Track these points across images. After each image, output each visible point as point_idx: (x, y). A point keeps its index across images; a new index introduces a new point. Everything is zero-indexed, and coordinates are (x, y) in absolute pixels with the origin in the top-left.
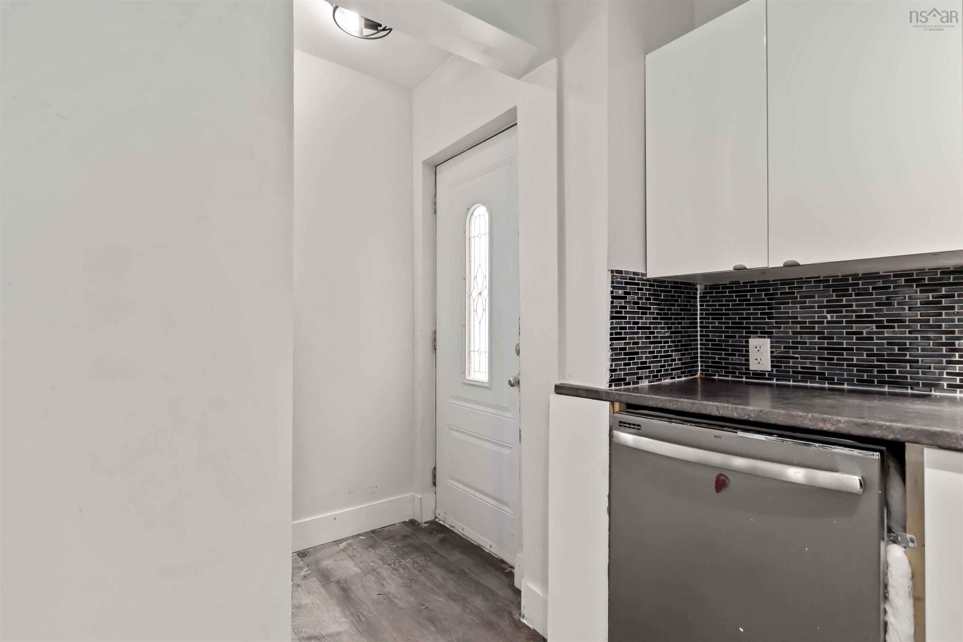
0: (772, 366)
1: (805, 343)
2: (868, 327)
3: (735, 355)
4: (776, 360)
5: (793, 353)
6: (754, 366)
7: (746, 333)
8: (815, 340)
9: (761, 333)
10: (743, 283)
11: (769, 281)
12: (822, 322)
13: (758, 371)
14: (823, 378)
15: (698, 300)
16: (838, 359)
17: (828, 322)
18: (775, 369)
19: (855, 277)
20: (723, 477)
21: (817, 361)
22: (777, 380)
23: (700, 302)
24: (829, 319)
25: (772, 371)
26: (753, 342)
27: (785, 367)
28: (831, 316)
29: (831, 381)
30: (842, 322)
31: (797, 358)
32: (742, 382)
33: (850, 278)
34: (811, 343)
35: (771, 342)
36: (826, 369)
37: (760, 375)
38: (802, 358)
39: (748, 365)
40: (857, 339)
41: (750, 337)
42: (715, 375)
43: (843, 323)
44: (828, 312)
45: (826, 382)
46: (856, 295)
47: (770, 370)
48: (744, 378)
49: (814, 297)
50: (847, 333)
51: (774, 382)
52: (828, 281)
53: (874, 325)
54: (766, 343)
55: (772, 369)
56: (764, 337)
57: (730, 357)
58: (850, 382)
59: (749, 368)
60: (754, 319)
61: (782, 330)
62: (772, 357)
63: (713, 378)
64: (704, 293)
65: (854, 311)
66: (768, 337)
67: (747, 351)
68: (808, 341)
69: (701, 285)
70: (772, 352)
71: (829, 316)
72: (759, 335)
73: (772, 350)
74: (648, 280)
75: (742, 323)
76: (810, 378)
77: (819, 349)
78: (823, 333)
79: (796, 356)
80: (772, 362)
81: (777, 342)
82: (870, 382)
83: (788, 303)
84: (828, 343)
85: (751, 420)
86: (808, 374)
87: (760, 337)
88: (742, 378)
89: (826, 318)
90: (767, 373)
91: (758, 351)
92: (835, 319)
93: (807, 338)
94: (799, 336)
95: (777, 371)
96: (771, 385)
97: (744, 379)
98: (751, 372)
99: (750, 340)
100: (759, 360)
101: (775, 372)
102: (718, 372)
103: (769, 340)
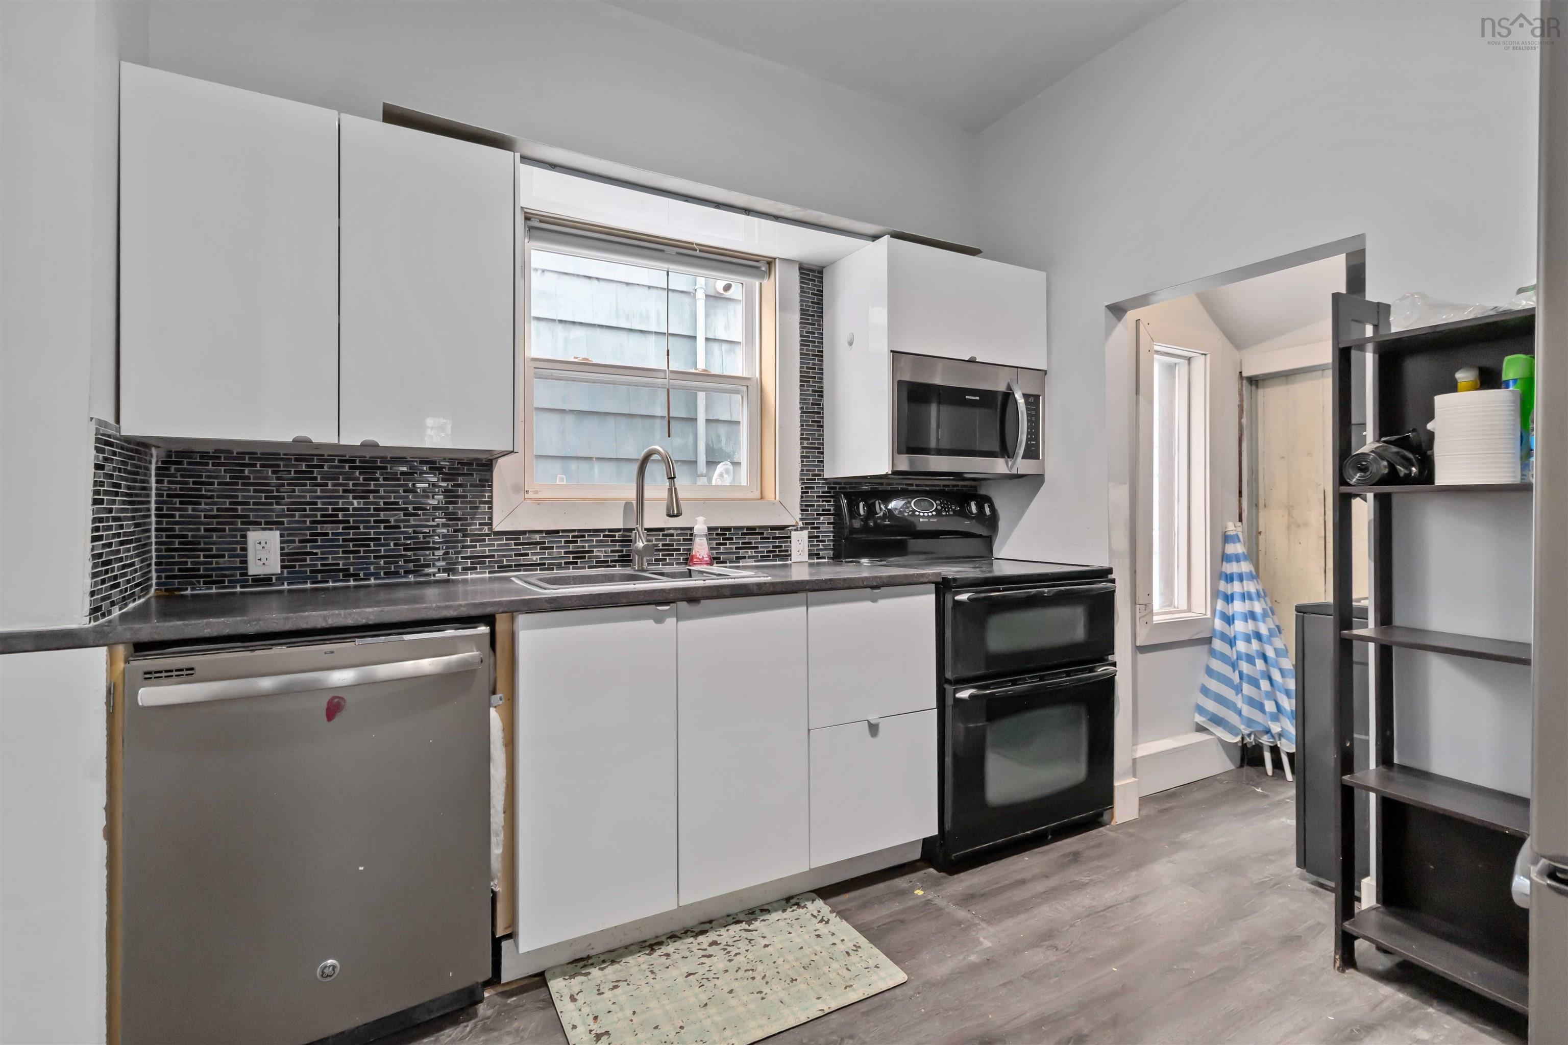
0: (283, 567)
1: (327, 534)
2: (396, 515)
3: (223, 556)
4: (289, 558)
5: (311, 547)
6: (254, 569)
7: (242, 523)
8: (339, 531)
9: (267, 523)
10: (237, 453)
11: (279, 454)
12: (347, 510)
13: (260, 575)
14: (347, 575)
15: (153, 472)
16: (365, 552)
17: (354, 509)
18: (285, 571)
19: (384, 459)
20: (336, 700)
21: (341, 555)
22: (289, 584)
23: (156, 476)
24: (356, 505)
25: (282, 572)
26: (254, 536)
27: (301, 566)
28: (358, 502)
29: (356, 576)
30: (369, 509)
31: (316, 554)
32: (234, 593)
33: (379, 460)
34: (333, 534)
35: (282, 535)
36: (352, 564)
37: (265, 580)
38: (322, 553)
39: (246, 568)
40: (385, 527)
41: (248, 529)
42: (187, 589)
43: (370, 511)
44: (354, 498)
45: (352, 579)
46: (385, 479)
47: (280, 572)
48: (238, 587)
49: (338, 479)
50: (375, 521)
51: (286, 586)
52: (354, 461)
53: (402, 512)
54: (273, 537)
55: (281, 571)
56: (271, 529)
57: (214, 560)
58: (376, 576)
59: (247, 573)
60: (255, 504)
61: (297, 519)
62: (282, 555)
63: (182, 595)
64: (163, 462)
65: (381, 497)
66: (277, 529)
67: (244, 549)
68: (330, 532)
69: (160, 449)
70: (282, 549)
71: (355, 502)
72: (263, 526)
73: (282, 545)
75: (236, 510)
76: (331, 577)
77: (344, 540)
78: (348, 522)
79: (315, 551)
80: (282, 561)
81: (289, 535)
82: (396, 574)
83: (305, 485)
84: (354, 534)
85: (371, 623)
86: (330, 572)
87: (264, 529)
88: (235, 587)
89: (352, 504)
90: (274, 578)
91: (263, 547)
92: (362, 506)
93: (329, 528)
94: (319, 526)
95: (289, 573)
96: (280, 592)
97: (239, 589)
98: (250, 578)
99: (251, 534)
100: (264, 561)
101: (285, 575)
102: (192, 583)
103: (278, 533)
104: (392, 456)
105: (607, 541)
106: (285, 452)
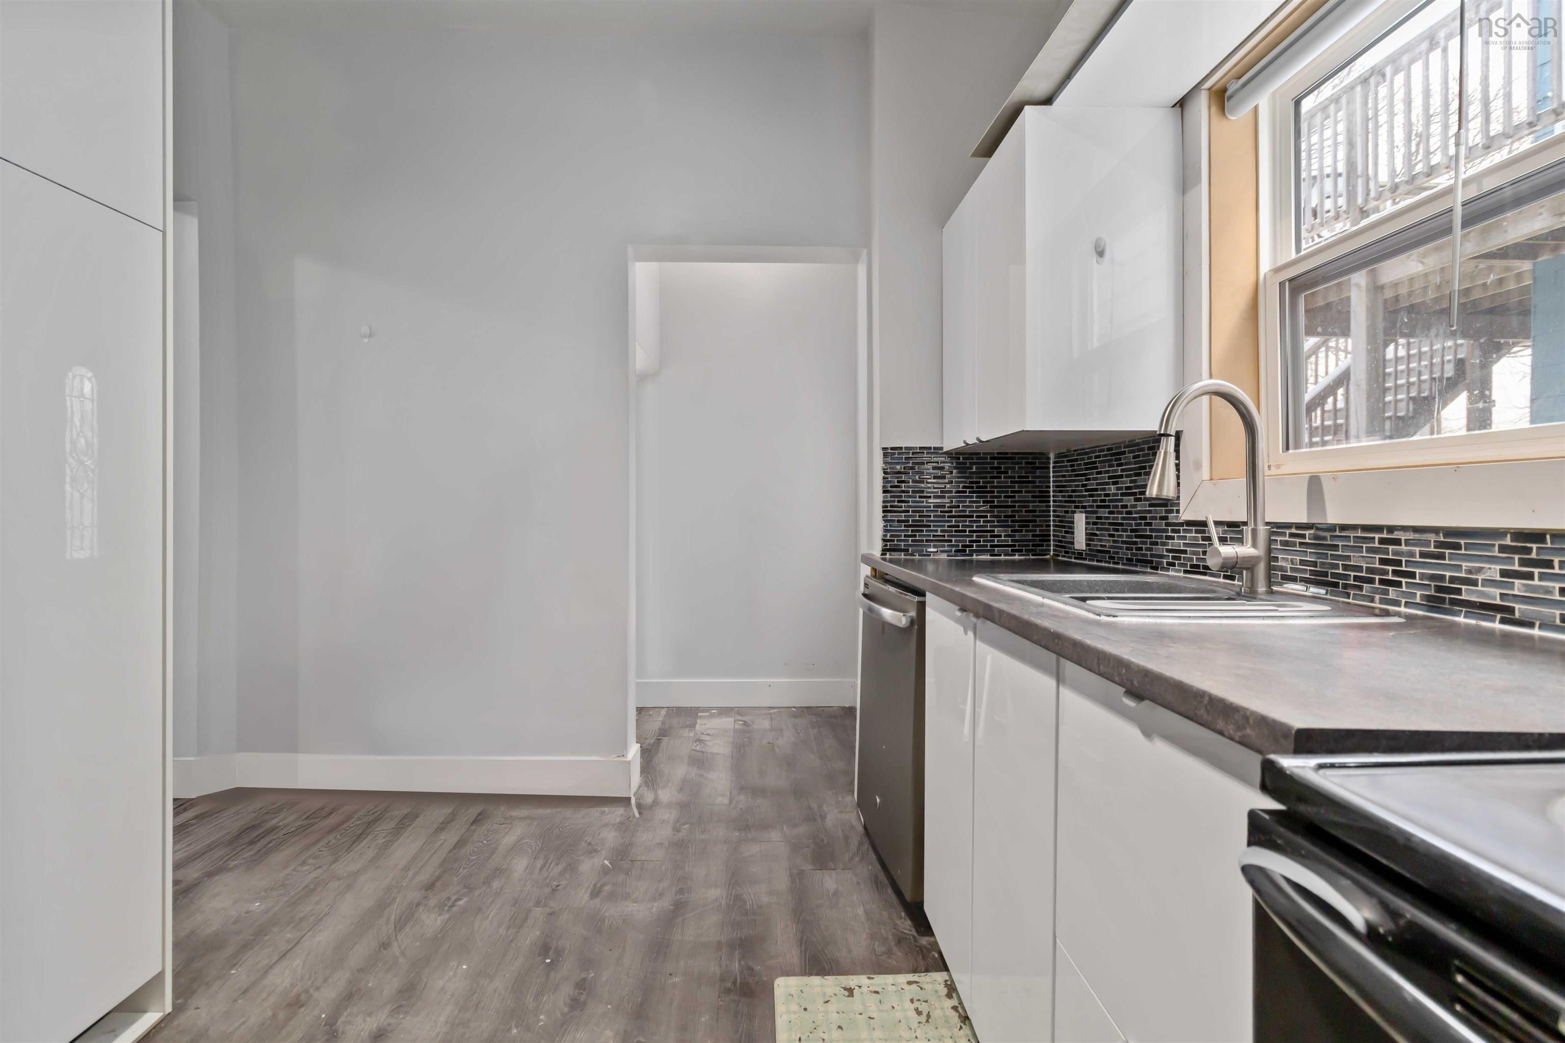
0: (1086, 545)
1: (1102, 518)
2: (1130, 499)
3: (1069, 533)
4: (1088, 538)
5: (1096, 530)
7: (1074, 507)
8: (1106, 515)
9: (1081, 507)
11: (1085, 449)
12: (1110, 495)
13: (1080, 550)
14: (1110, 557)
15: (1051, 470)
19: (1125, 444)
21: (1107, 538)
23: (1053, 473)
24: (1113, 491)
26: (1076, 518)
27: (1093, 545)
33: (1122, 446)
35: (1087, 518)
36: (1112, 547)
37: (1079, 555)
38: (1100, 535)
39: (1074, 543)
41: (1075, 512)
43: (1119, 496)
44: (1112, 483)
46: (1126, 464)
49: (1106, 466)
50: (1121, 507)
52: (1112, 449)
53: (1132, 497)
54: (1083, 518)
55: (1086, 549)
56: (1079, 512)
57: (1066, 535)
58: (1123, 561)
59: (1075, 548)
60: (1078, 491)
61: (1091, 503)
62: (1086, 534)
64: (1054, 462)
67: (1074, 528)
68: (1103, 516)
70: (1086, 529)
71: (1113, 487)
72: (1080, 509)
73: (1086, 526)
74: (946, 453)
75: (1072, 496)
77: (1109, 524)
78: (1110, 507)
79: (1098, 533)
80: (1086, 540)
83: (1094, 473)
86: (1103, 552)
89: (1111, 489)
90: (1084, 553)
91: (1079, 527)
93: (1103, 512)
94: (1099, 510)
98: (1077, 552)
99: (1076, 515)
100: (1079, 538)
101: (1088, 552)
102: (1061, 552)
103: (1084, 515)
104: (1129, 439)
105: (1294, 545)
106: (1088, 446)
